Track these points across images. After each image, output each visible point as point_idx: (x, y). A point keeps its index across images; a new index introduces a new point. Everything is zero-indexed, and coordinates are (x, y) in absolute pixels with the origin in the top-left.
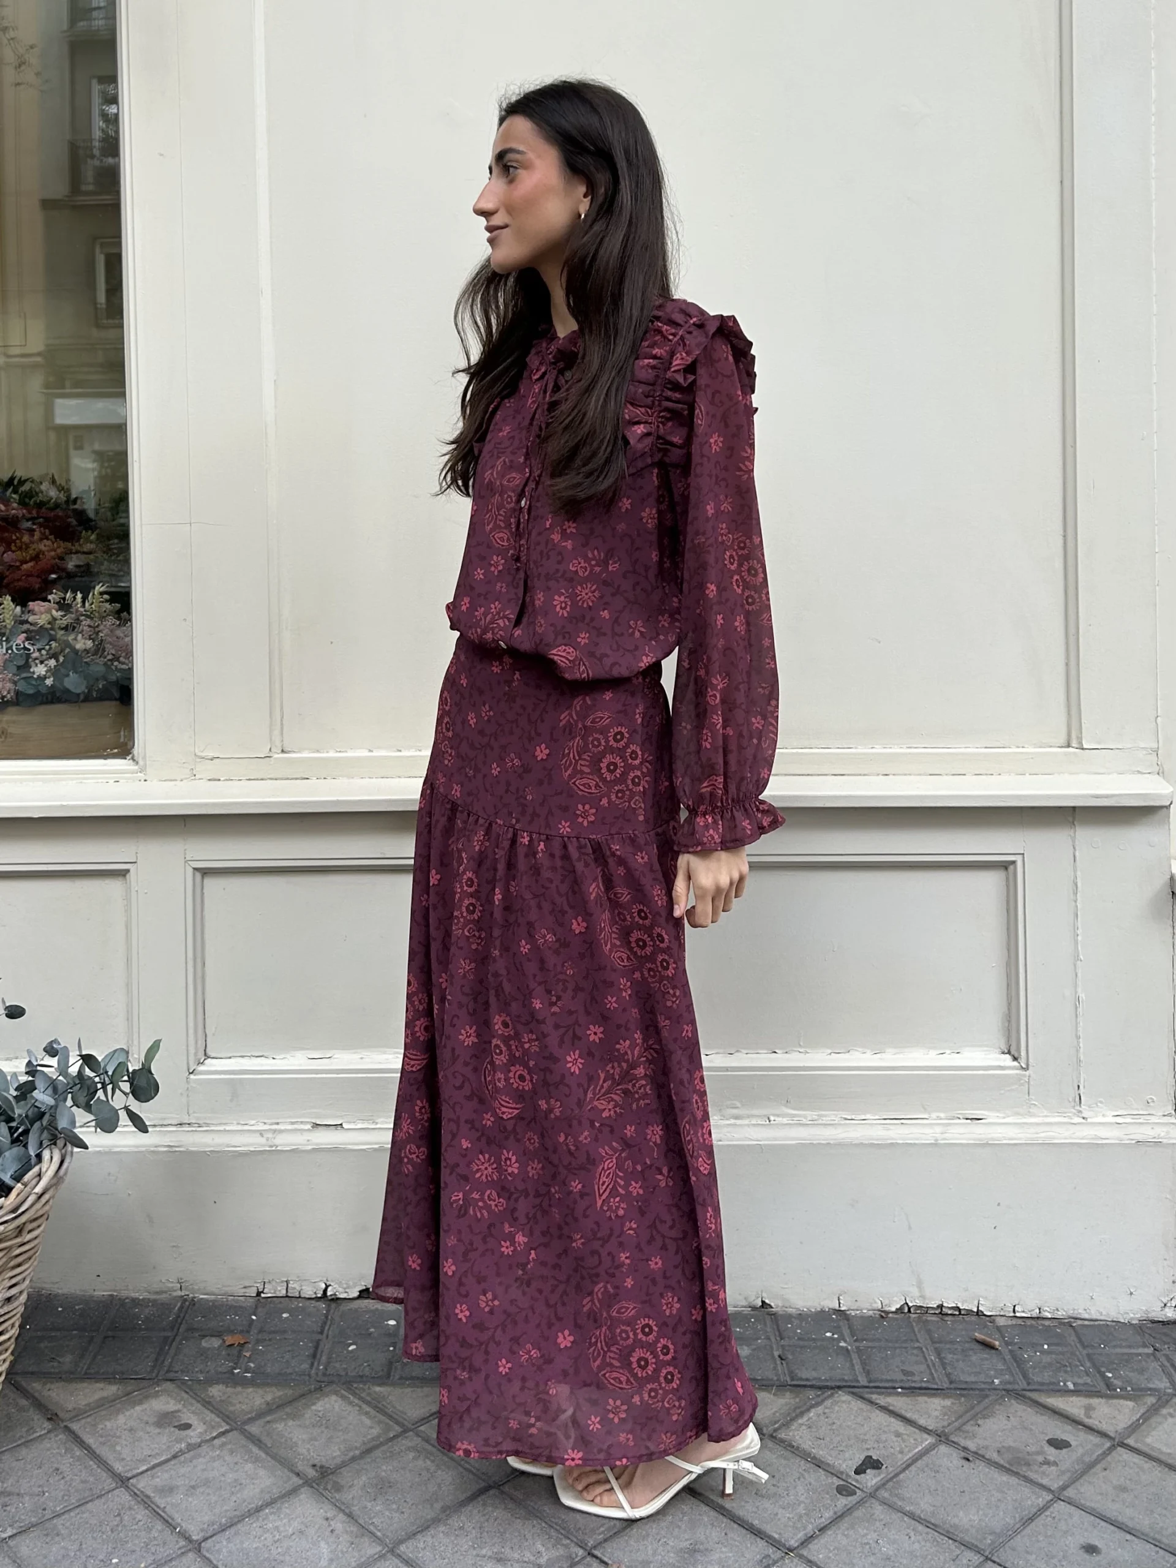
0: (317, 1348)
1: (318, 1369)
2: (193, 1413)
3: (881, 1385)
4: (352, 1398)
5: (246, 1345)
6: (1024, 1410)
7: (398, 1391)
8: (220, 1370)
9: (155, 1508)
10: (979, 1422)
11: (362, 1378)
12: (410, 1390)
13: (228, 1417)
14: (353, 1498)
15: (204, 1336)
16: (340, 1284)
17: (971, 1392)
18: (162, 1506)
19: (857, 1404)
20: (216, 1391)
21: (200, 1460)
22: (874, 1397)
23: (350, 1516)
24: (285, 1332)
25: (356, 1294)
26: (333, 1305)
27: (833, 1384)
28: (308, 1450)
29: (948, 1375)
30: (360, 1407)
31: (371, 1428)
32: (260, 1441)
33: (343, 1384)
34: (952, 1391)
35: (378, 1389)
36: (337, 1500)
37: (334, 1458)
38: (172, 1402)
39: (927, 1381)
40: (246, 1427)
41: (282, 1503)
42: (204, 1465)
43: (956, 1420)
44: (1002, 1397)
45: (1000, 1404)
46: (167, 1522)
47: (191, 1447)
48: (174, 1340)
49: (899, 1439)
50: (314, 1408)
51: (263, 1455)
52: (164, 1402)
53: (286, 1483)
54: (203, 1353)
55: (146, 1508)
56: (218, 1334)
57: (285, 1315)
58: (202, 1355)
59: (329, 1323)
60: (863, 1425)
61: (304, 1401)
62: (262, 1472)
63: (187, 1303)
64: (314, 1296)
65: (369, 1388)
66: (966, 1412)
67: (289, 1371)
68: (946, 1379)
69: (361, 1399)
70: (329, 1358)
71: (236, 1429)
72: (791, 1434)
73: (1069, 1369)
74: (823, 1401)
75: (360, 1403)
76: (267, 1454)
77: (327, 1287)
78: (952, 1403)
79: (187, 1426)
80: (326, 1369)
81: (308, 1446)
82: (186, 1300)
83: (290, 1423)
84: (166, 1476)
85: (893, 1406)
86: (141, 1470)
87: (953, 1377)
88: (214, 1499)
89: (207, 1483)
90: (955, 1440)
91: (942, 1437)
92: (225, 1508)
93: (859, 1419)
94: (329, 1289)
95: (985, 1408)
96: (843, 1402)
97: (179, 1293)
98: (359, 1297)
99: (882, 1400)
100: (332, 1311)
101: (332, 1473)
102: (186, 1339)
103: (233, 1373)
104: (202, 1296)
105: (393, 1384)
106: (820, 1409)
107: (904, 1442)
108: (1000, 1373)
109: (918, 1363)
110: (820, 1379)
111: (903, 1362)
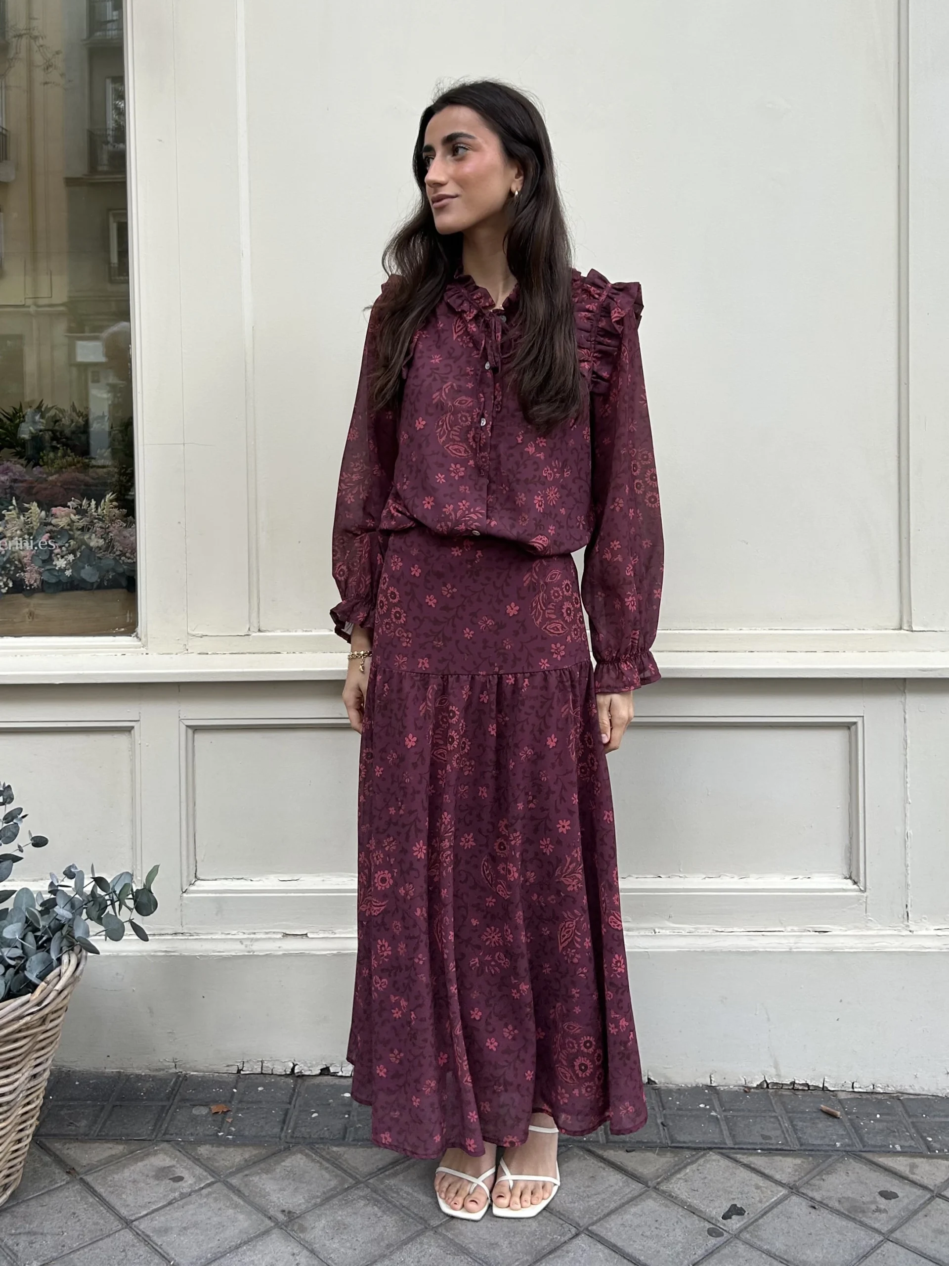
0: (286, 1115)
1: (287, 1132)
2: (185, 1168)
3: (744, 1147)
4: (314, 1156)
5: (229, 1113)
6: (860, 1167)
7: (351, 1151)
8: (207, 1133)
9: (154, 1246)
10: (824, 1177)
11: (323, 1141)
12: (360, 1149)
13: (214, 1172)
14: (314, 1238)
15: (194, 1106)
16: (305, 1064)
17: (818, 1153)
18: (159, 1244)
19: (724, 1163)
20: (204, 1150)
21: (191, 1206)
22: (739, 1156)
23: (312, 1252)
24: (260, 1102)
25: (319, 1072)
26: (300, 1081)
27: (705, 1146)
28: (279, 1198)
29: (799, 1139)
30: (321, 1163)
31: (330, 1180)
32: (239, 1191)
33: (307, 1145)
34: (802, 1152)
35: (335, 1149)
36: (302, 1239)
37: (300, 1205)
38: (168, 1159)
39: (782, 1144)
40: (228, 1180)
41: (257, 1242)
42: (192, 1211)
43: (806, 1175)
44: (843, 1158)
45: (841, 1162)
46: (164, 1257)
47: (183, 1196)
48: (170, 1107)
49: (759, 1191)
50: (283, 1164)
51: (242, 1203)
52: (161, 1159)
53: (260, 1225)
54: (194, 1119)
55: (146, 1245)
56: (206, 1105)
57: (260, 1089)
58: (192, 1121)
59: (296, 1095)
60: (729, 1180)
61: (275, 1158)
62: (241, 1217)
63: (181, 1079)
64: (284, 1073)
65: (328, 1148)
66: (814, 1169)
67: (262, 1134)
68: (797, 1142)
69: (322, 1157)
70: (296, 1123)
71: (220, 1181)
72: (671, 1186)
73: (897, 1134)
74: (698, 1159)
75: (321, 1160)
76: (244, 1201)
77: (294, 1066)
78: (802, 1162)
79: (181, 1179)
80: (293, 1132)
81: (279, 1195)
82: (179, 1076)
83: (264, 1176)
84: (163, 1219)
85: (754, 1164)
86: (142, 1214)
87: (803, 1141)
88: (202, 1237)
89: (196, 1225)
90: (805, 1191)
91: (794, 1189)
92: (210, 1246)
93: (726, 1175)
94: (296, 1067)
95: (829, 1166)
96: (714, 1160)
97: (174, 1070)
98: (321, 1074)
99: (745, 1159)
100: (299, 1086)
101: (298, 1217)
102: (180, 1108)
103: (218, 1136)
104: (192, 1073)
105: (348, 1145)
106: (694, 1166)
107: (763, 1192)
108: (841, 1137)
109: (775, 1129)
110: (694, 1142)
111: (762, 1128)
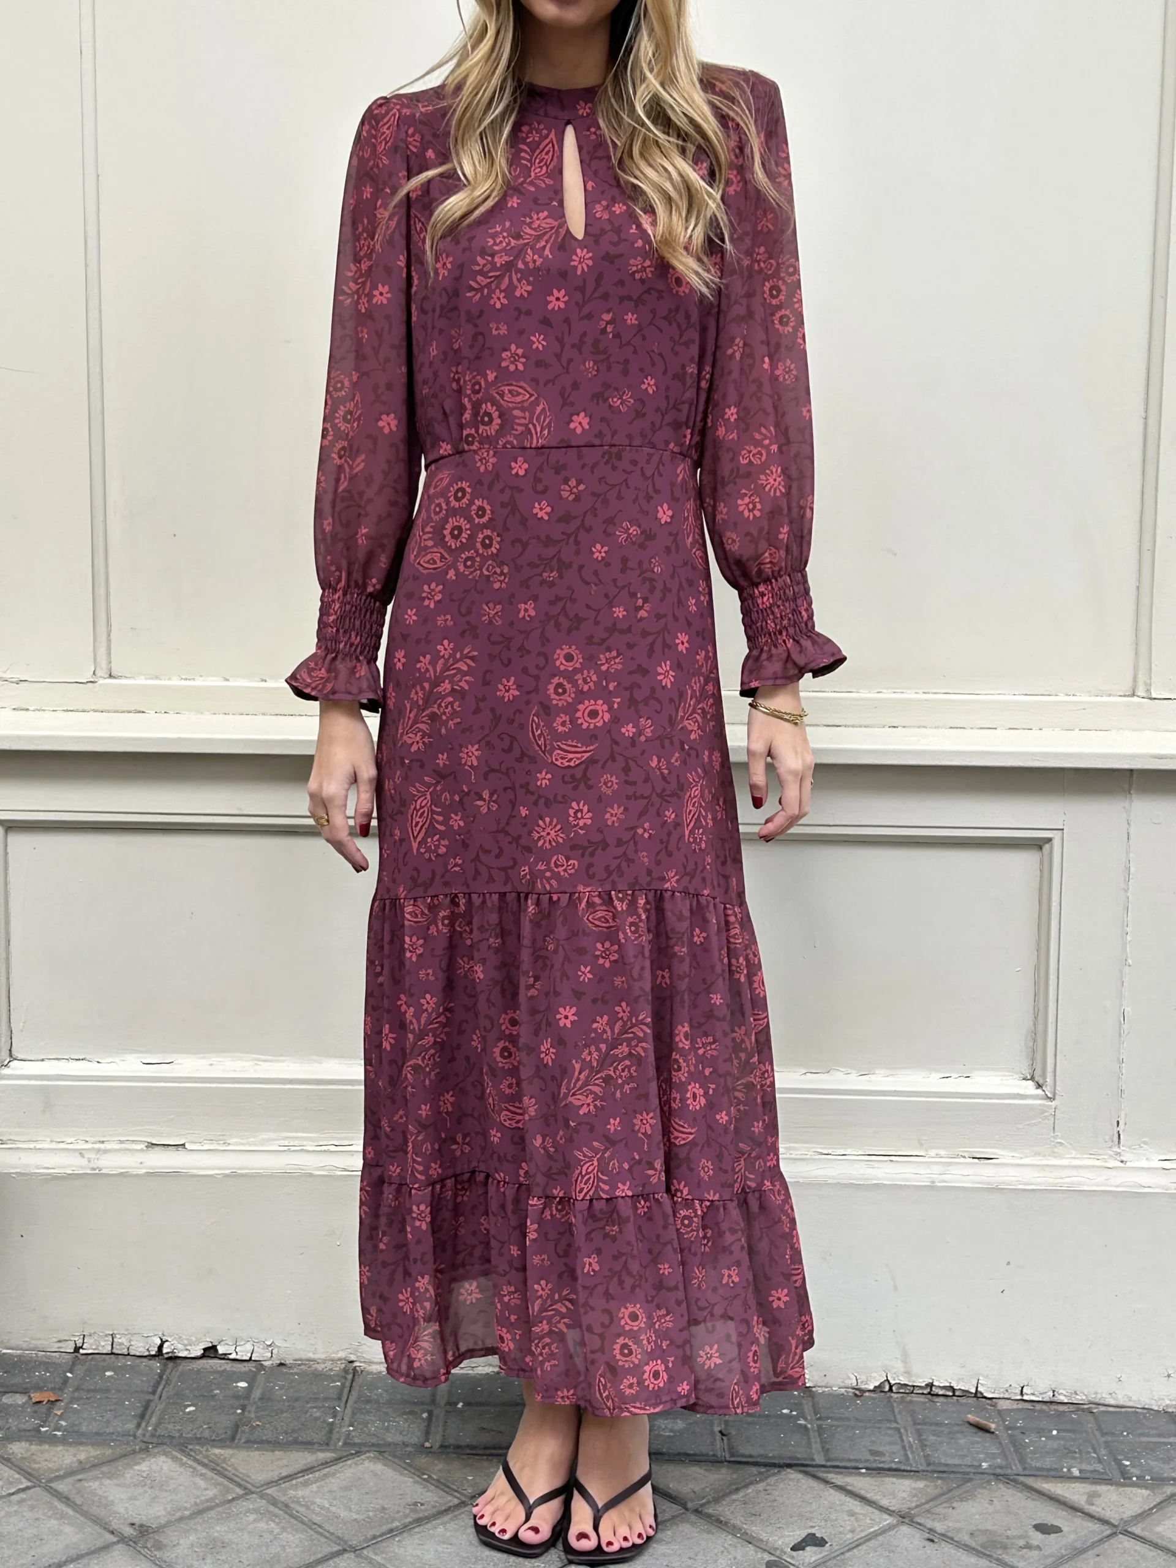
0: (146, 1408)
1: (146, 1430)
3: (841, 1464)
4: (185, 1459)
5: (58, 1403)
6: (1013, 1495)
7: (243, 1454)
8: (23, 1427)
10: (955, 1504)
11: (199, 1440)
12: (257, 1453)
13: (31, 1474)
14: (175, 1557)
16: (180, 1341)
17: (952, 1476)
19: (807, 1482)
20: (18, 1449)
22: (831, 1477)
24: (108, 1390)
25: (200, 1353)
26: (170, 1364)
27: (782, 1462)
28: (127, 1509)
29: (926, 1457)
30: (194, 1468)
31: (206, 1489)
32: (67, 1498)
33: (175, 1445)
34: (928, 1473)
35: (217, 1451)
36: (156, 1558)
37: (158, 1517)
39: (899, 1463)
40: (52, 1485)
41: (91, 1559)
43: (927, 1503)
44: (989, 1482)
45: (986, 1488)
49: (852, 1518)
50: (136, 1468)
51: (70, 1512)
53: (95, 1539)
54: (3, 1410)
56: (24, 1391)
57: (108, 1374)
58: (1, 1411)
59: (163, 1383)
60: (811, 1503)
61: (125, 1461)
62: (68, 1529)
64: (146, 1353)
65: (207, 1450)
66: (942, 1495)
67: (108, 1431)
68: (923, 1461)
69: (196, 1460)
70: (161, 1419)
71: (39, 1486)
72: (721, 1509)
73: (1077, 1455)
74: (766, 1478)
75: (195, 1465)
76: (74, 1510)
77: (163, 1343)
78: (926, 1486)
80: (155, 1430)
81: (127, 1505)
83: (107, 1482)
85: (852, 1485)
87: (933, 1460)
90: (922, 1521)
91: (905, 1518)
93: (808, 1497)
94: (165, 1345)
95: (967, 1492)
96: (792, 1480)
98: (203, 1356)
99: (839, 1480)
100: (168, 1370)
101: (153, 1532)
103: (40, 1431)
105: (238, 1447)
106: (761, 1486)
107: (857, 1520)
108: (990, 1456)
109: (890, 1443)
110: (767, 1457)
111: (871, 1442)
